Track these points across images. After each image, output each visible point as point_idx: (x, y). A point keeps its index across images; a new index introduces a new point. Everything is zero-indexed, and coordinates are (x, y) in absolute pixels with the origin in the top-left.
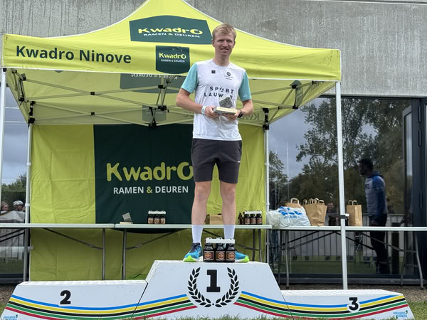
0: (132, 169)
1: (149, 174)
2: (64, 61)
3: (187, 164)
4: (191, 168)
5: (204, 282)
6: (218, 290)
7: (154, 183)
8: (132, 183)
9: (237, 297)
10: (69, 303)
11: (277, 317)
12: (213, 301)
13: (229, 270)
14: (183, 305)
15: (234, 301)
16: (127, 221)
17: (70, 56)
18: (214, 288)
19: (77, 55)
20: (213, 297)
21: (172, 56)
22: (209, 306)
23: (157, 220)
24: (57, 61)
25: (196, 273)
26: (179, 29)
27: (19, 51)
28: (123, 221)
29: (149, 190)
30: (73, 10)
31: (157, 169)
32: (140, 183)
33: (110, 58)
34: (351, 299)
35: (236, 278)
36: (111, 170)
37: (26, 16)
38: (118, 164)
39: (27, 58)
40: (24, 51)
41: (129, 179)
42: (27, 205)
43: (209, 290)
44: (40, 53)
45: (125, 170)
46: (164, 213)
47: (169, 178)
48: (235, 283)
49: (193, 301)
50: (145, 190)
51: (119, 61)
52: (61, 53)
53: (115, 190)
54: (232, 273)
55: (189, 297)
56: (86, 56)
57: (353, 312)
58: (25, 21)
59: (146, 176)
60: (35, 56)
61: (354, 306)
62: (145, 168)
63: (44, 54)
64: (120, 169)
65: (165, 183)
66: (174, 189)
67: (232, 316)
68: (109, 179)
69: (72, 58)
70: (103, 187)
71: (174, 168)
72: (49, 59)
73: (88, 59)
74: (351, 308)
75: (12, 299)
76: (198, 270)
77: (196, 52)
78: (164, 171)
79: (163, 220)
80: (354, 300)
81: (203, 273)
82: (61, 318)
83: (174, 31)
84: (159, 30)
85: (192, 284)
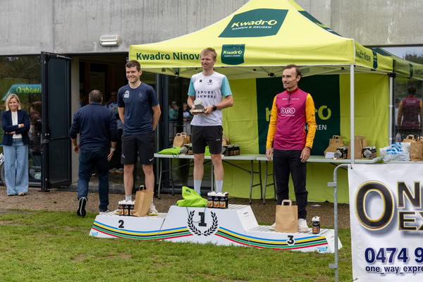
2: (165, 61)
3: (326, 107)
4: (329, 111)
9: (217, 230)
10: (123, 227)
12: (203, 232)
13: (212, 213)
14: (185, 233)
15: (215, 232)
17: (167, 57)
19: (172, 56)
20: (202, 229)
21: (232, 53)
22: (200, 235)
24: (160, 61)
25: (192, 214)
27: (138, 56)
33: (192, 57)
34: (289, 236)
35: (216, 219)
39: (143, 60)
40: (141, 56)
44: (150, 56)
48: (215, 222)
49: (191, 231)
51: (197, 59)
52: (162, 56)
54: (213, 215)
55: (188, 228)
56: (177, 56)
57: (290, 245)
60: (147, 59)
61: (291, 241)
63: (153, 57)
67: (214, 242)
69: (169, 58)
72: (155, 61)
73: (178, 59)
74: (289, 242)
75: (95, 223)
76: (193, 212)
77: (249, 48)
80: (291, 237)
81: (196, 214)
82: (119, 235)
83: (256, 23)
84: (245, 24)
85: (190, 220)
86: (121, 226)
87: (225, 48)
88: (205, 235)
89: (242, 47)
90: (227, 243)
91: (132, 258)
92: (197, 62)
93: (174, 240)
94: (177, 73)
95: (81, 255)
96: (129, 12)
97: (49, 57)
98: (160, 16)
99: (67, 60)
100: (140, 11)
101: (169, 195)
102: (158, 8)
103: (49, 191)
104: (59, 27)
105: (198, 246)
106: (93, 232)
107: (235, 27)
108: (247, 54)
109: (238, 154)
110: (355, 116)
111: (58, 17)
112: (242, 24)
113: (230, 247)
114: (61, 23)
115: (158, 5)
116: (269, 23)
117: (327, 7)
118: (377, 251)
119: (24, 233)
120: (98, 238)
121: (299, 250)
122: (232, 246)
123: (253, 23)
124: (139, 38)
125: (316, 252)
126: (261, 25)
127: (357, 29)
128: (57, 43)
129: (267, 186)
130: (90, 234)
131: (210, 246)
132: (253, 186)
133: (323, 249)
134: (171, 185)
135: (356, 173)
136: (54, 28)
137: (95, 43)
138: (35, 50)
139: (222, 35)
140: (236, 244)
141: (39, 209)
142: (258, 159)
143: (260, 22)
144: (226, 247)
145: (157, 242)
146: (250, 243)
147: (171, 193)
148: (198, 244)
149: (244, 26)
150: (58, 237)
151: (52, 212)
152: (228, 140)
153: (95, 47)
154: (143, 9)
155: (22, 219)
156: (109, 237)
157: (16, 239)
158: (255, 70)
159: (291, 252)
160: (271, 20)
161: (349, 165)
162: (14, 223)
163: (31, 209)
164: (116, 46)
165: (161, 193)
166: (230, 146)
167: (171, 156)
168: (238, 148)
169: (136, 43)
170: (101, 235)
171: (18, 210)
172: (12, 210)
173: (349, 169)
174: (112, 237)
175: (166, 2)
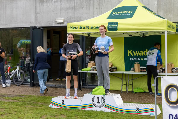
0: (136, 52)
2: (83, 30)
5: (96, 100)
6: (100, 103)
7: (143, 57)
8: (136, 57)
9: (105, 105)
12: (98, 106)
14: (90, 106)
15: (104, 106)
17: (84, 28)
19: (86, 27)
20: (99, 105)
21: (113, 26)
22: (97, 107)
23: (143, 70)
25: (94, 98)
27: (71, 28)
28: (131, 70)
29: (142, 59)
31: (145, 52)
32: (139, 56)
33: (95, 28)
34: (137, 108)
36: (129, 52)
38: (131, 50)
39: (73, 30)
40: (72, 27)
41: (135, 55)
43: (97, 103)
44: (76, 28)
45: (134, 52)
46: (145, 68)
48: (104, 101)
49: (93, 105)
50: (141, 59)
51: (97, 29)
52: (82, 27)
53: (131, 59)
54: (103, 98)
55: (92, 104)
56: (88, 28)
58: (103, 4)
59: (141, 54)
60: (75, 29)
61: (138, 110)
62: (141, 51)
63: (78, 28)
64: (132, 52)
67: (103, 110)
68: (129, 55)
72: (79, 30)
73: (89, 29)
74: (137, 111)
75: (51, 101)
76: (94, 97)
77: (120, 24)
79: (145, 70)
80: (138, 108)
81: (96, 98)
82: (62, 107)
83: (123, 12)
84: (118, 13)
85: (93, 101)
86: (63, 103)
87: (109, 24)
88: (100, 107)
89: (117, 23)
90: (109, 111)
91: (67, 117)
92: (97, 30)
93: (86, 109)
94: (89, 35)
95: (45, 116)
96: (68, 8)
97: (34, 28)
98: (82, 10)
99: (41, 29)
100: (73, 8)
101: (86, 89)
102: (81, 6)
103: (33, 87)
104: (38, 15)
105: (97, 112)
106: (51, 105)
107: (114, 14)
108: (119, 26)
109: (116, 71)
110: (167, 54)
111: (38, 11)
112: (117, 13)
113: (110, 113)
114: (39, 13)
115: (81, 5)
116: (129, 12)
117: (156, 5)
118: (174, 115)
119: (20, 105)
120: (53, 108)
121: (141, 114)
122: (112, 112)
123: (122, 12)
124: (73, 20)
125: (149, 115)
126: (125, 13)
127: (169, 15)
128: (37, 22)
129: (129, 85)
130: (50, 106)
131: (102, 112)
132: (123, 85)
133: (152, 114)
134: (87, 84)
135: (164, 80)
136: (36, 16)
137: (54, 22)
138: (28, 25)
139: (108, 18)
140: (113, 111)
141: (29, 95)
142: (125, 73)
143: (125, 12)
144: (109, 113)
145: (79, 110)
146: (119, 111)
147: (87, 88)
148: (96, 111)
149: (118, 14)
150: (36, 107)
151: (34, 96)
152: (112, 64)
153: (54, 23)
154: (74, 7)
155: (21, 99)
156: (57, 107)
157: (17, 108)
158: (123, 33)
159: (138, 115)
160: (130, 11)
161: (161, 76)
162: (17, 101)
163: (25, 95)
164: (63, 23)
165: (82, 88)
166: (112, 67)
167: (86, 72)
168: (116, 68)
169: (71, 22)
170: (54, 107)
171: (19, 95)
172: (17, 95)
173: (161, 78)
174: (59, 108)
175: (84, 3)
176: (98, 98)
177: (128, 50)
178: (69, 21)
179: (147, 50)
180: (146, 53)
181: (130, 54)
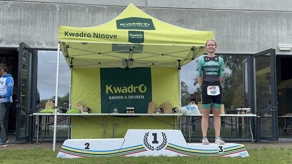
0: (118, 88)
1: (126, 90)
2: (86, 38)
3: (143, 85)
4: (145, 87)
5: (151, 139)
6: (157, 142)
7: (127, 94)
8: (118, 94)
9: (166, 145)
10: (89, 148)
11: (185, 155)
12: (155, 148)
13: (162, 133)
15: (165, 147)
16: (116, 112)
17: (89, 35)
18: (155, 142)
19: (92, 35)
20: (155, 146)
21: (136, 35)
22: (153, 150)
24: (83, 38)
25: (147, 134)
26: (139, 23)
27: (66, 34)
28: (114, 112)
29: (126, 98)
30: (90, 15)
31: (129, 87)
32: (121, 94)
33: (107, 36)
35: (166, 137)
36: (108, 88)
37: (69, 18)
38: (111, 86)
39: (69, 37)
40: (68, 34)
41: (116, 92)
42: (69, 105)
43: (153, 142)
44: (75, 34)
45: (114, 88)
46: (134, 108)
47: (135, 92)
48: (165, 139)
50: (124, 97)
51: (111, 38)
52: (85, 34)
54: (164, 135)
55: (144, 146)
56: (96, 36)
57: (220, 153)
58: (69, 21)
59: (124, 91)
60: (73, 36)
61: (221, 150)
62: (124, 87)
63: (77, 35)
64: (112, 88)
65: (133, 94)
66: (137, 97)
67: (164, 154)
68: (107, 92)
69: (90, 37)
70: (104, 96)
71: (137, 87)
72: (79, 37)
73: (97, 37)
74: (219, 151)
75: (62, 147)
76: (148, 133)
77: (147, 33)
78: (132, 88)
79: (133, 111)
81: (150, 135)
82: (85, 155)
85: (145, 140)
86: (86, 148)
88: (157, 150)
98: (33, 26)
100: (18, 22)
106: (60, 154)
108: (146, 37)
115: (32, 19)
121: (228, 156)
123: (134, 24)
125: (239, 157)
130: (58, 156)
133: (244, 154)
146: (191, 154)
149: (129, 25)
156: (75, 157)
159: (223, 157)
170: (68, 156)
174: (79, 157)
175: (38, 18)
176: (155, 135)
177: (107, 86)
178: (9, 40)
179: (132, 85)
180: (130, 90)
181: (109, 90)
